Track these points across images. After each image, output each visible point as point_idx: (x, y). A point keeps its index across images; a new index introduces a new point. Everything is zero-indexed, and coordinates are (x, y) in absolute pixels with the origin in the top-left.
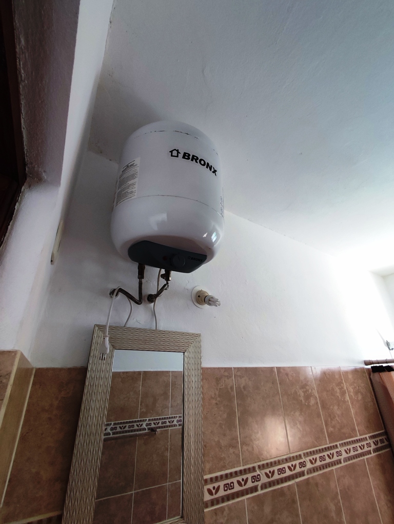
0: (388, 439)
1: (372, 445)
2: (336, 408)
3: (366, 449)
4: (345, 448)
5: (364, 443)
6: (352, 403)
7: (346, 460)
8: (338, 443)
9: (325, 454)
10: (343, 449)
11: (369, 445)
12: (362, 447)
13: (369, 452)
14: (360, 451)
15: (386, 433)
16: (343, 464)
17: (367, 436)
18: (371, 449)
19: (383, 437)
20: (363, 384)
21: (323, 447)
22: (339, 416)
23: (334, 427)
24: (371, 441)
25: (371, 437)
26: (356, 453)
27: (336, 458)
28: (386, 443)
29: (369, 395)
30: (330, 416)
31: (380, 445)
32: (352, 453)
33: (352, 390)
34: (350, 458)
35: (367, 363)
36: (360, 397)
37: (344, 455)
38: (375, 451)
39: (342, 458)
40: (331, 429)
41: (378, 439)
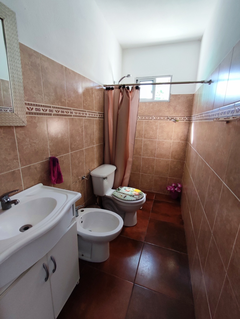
0: (104, 116)
1: (98, 115)
2: (88, 97)
4: (89, 113)
5: (96, 114)
6: (95, 99)
7: (88, 117)
8: (86, 111)
9: (81, 112)
10: (88, 113)
11: (97, 115)
12: (94, 115)
13: (97, 118)
14: (93, 116)
15: (104, 114)
17: (97, 112)
18: (98, 117)
19: (103, 115)
20: (101, 94)
21: (81, 110)
22: (89, 101)
23: (86, 104)
24: (98, 114)
25: (98, 113)
26: (92, 116)
27: (84, 115)
28: (103, 117)
29: (102, 98)
30: (85, 99)
31: (100, 117)
32: (91, 116)
33: (96, 94)
34: (89, 117)
35: (105, 86)
36: (98, 98)
37: (88, 115)
38: (98, 118)
40: (85, 105)
41: (101, 115)
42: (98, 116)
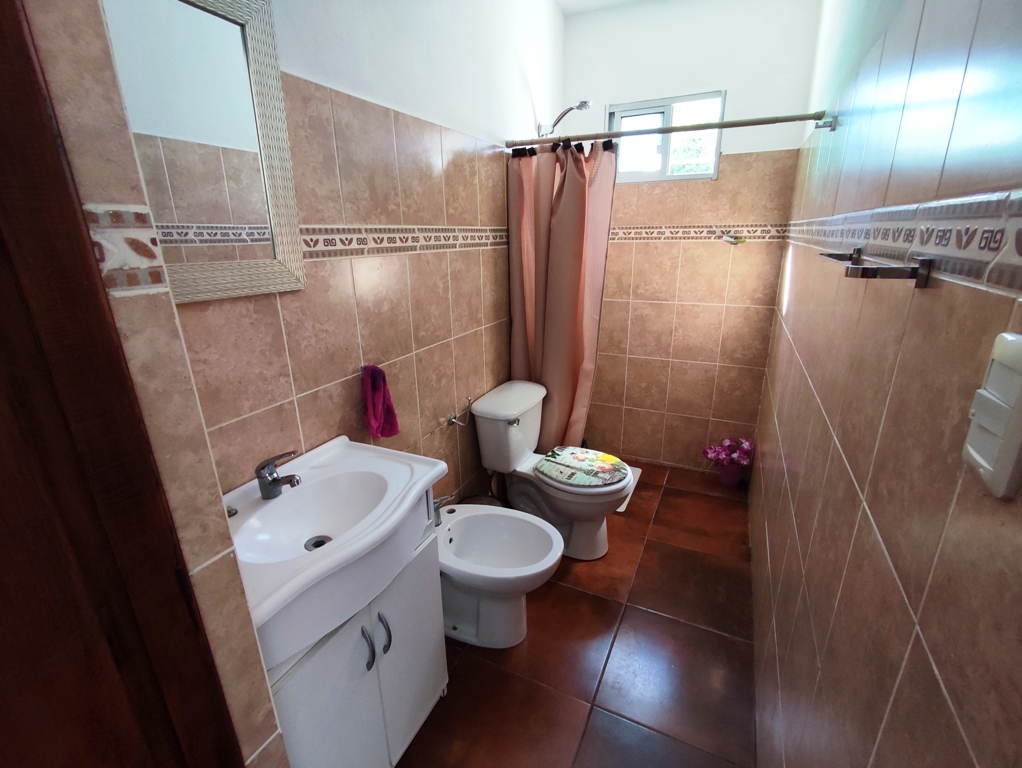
0: (508, 237)
1: (491, 238)
2: (461, 188)
3: (484, 241)
4: (464, 234)
5: (484, 234)
6: (480, 189)
7: (461, 246)
8: (456, 228)
9: (442, 235)
10: (460, 235)
11: (487, 238)
12: (480, 238)
13: (486, 245)
14: (477, 241)
15: (508, 230)
16: (458, 249)
17: (488, 228)
18: (489, 242)
19: (504, 234)
20: (498, 171)
21: (441, 227)
22: (462, 199)
23: (455, 209)
24: (490, 235)
25: (491, 231)
26: (473, 242)
27: (451, 241)
28: (505, 240)
29: (501, 184)
30: (453, 196)
31: (498, 240)
32: (469, 241)
33: (484, 174)
34: (466, 245)
35: (508, 145)
36: (491, 184)
37: (461, 241)
39: (458, 243)
40: (451, 211)
41: (498, 234)
42: (491, 240)
